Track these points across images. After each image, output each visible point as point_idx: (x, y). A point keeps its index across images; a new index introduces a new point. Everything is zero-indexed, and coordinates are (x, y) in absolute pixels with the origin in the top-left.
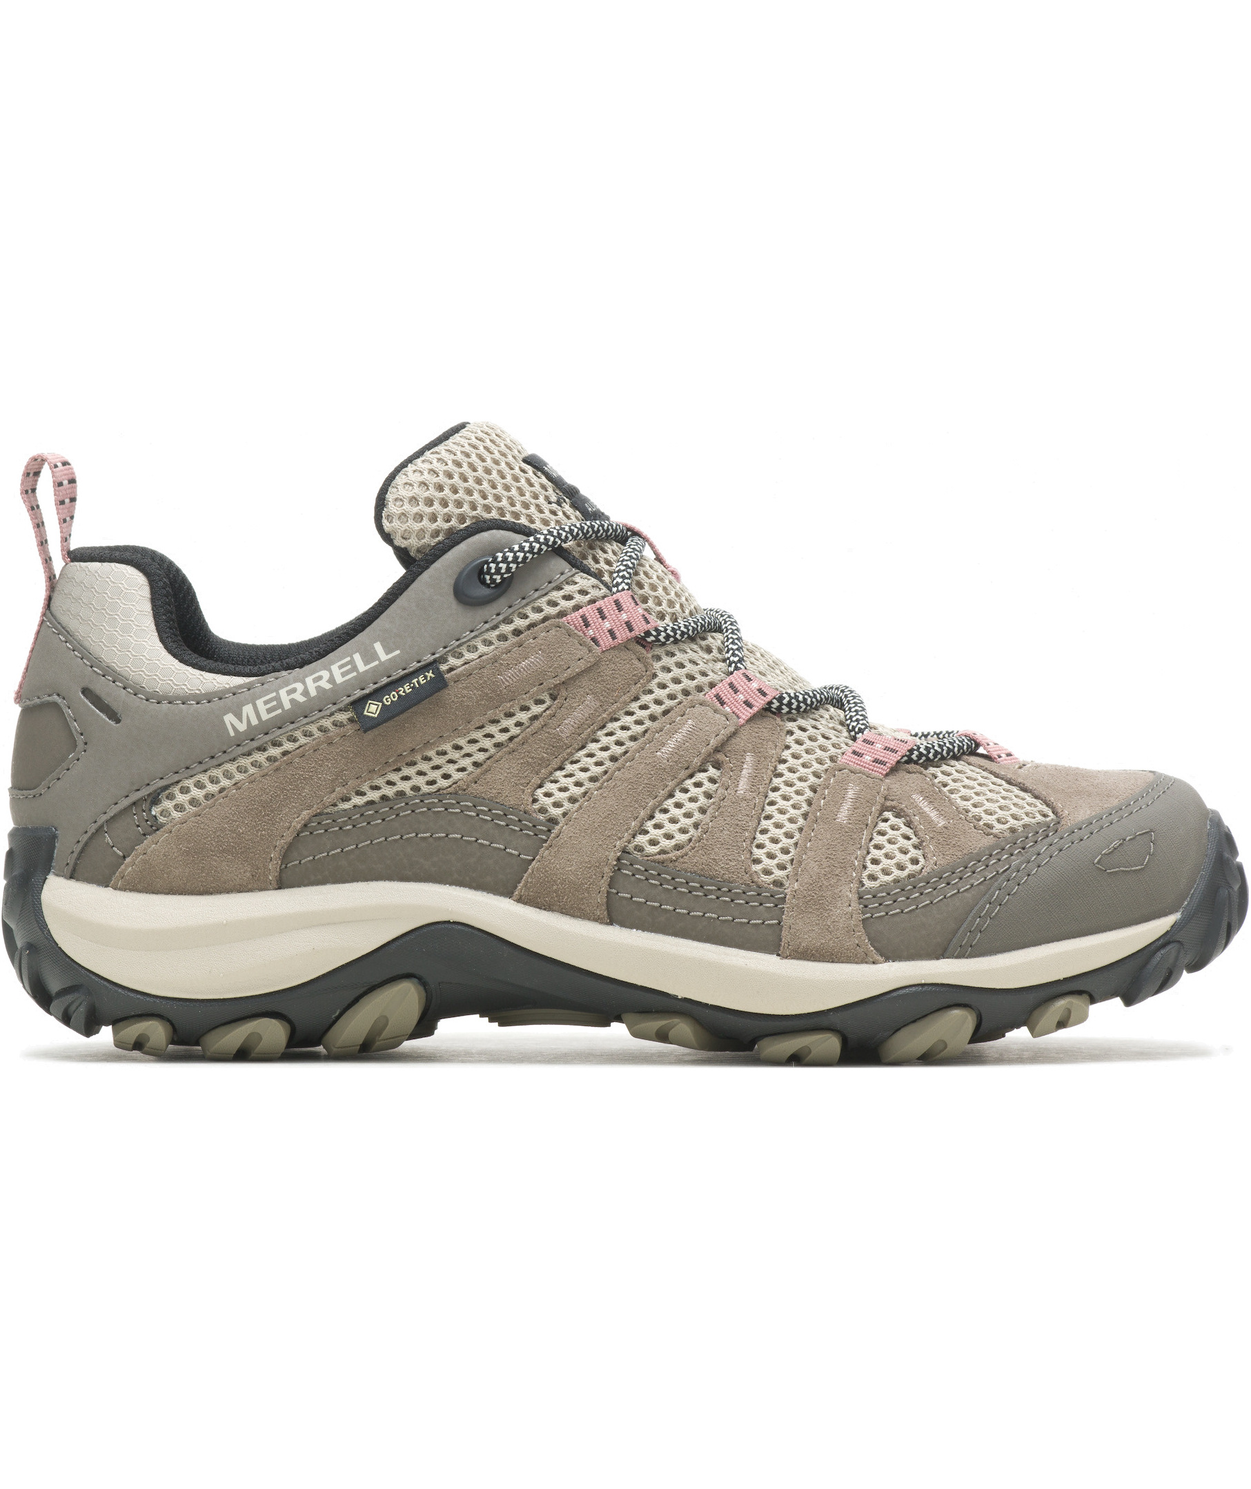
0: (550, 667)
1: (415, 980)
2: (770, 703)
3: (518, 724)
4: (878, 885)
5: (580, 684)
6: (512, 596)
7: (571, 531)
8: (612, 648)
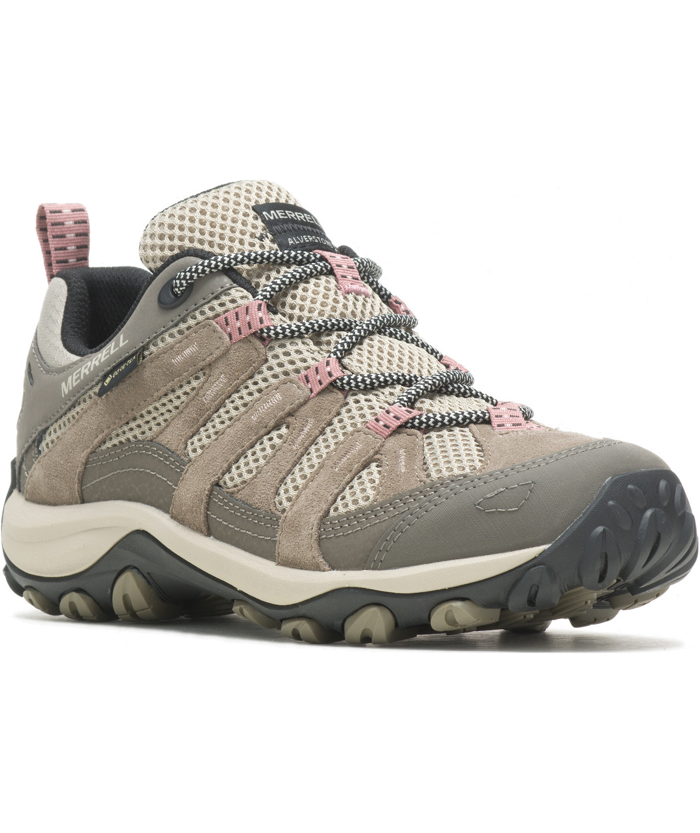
0: (200, 354)
1: (136, 570)
2: (335, 381)
3: (186, 393)
4: (337, 515)
5: (217, 366)
6: (189, 304)
7: (249, 256)
8: (239, 341)
